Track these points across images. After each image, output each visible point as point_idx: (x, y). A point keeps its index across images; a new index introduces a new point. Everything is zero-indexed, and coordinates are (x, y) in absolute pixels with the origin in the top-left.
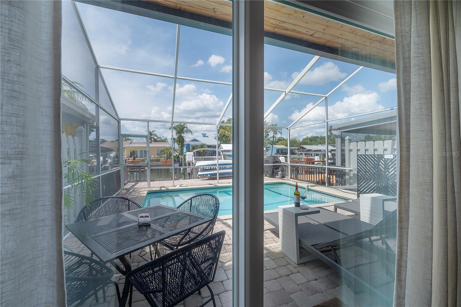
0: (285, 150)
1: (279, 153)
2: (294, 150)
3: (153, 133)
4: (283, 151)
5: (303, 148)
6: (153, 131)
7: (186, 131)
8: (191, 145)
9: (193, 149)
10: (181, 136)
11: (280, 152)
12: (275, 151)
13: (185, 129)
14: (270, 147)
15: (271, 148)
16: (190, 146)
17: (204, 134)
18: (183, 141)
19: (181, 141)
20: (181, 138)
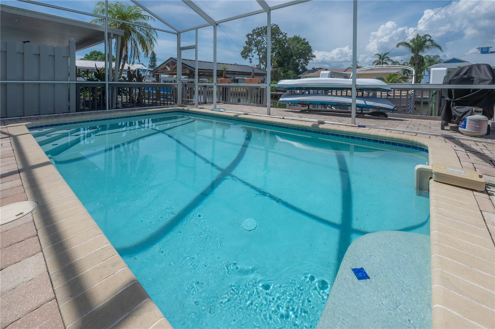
3: (385, 56)
6: (386, 54)
10: (418, 55)
17: (484, 48)
18: (421, 62)
19: (416, 63)
20: (417, 59)
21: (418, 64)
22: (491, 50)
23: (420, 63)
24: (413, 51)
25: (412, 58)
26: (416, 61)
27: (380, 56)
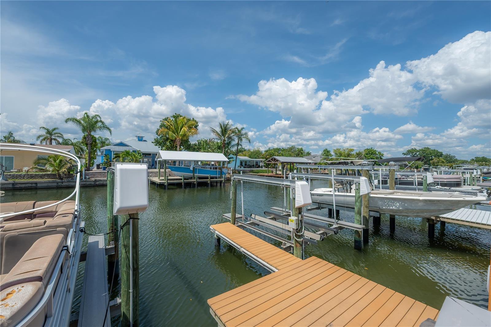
0: (250, 162)
1: (242, 166)
2: (259, 162)
3: (55, 132)
4: (247, 164)
5: (275, 159)
6: (55, 129)
7: (100, 128)
8: (114, 151)
9: (116, 157)
10: (90, 135)
11: (244, 164)
12: (238, 164)
13: (99, 124)
14: (232, 158)
15: (235, 159)
16: (112, 152)
17: (140, 137)
18: (94, 143)
19: (89, 143)
20: (90, 139)
21: (91, 144)
22: (144, 139)
23: (92, 143)
24: (84, 130)
25: (85, 138)
26: (89, 141)
27: (47, 130)
